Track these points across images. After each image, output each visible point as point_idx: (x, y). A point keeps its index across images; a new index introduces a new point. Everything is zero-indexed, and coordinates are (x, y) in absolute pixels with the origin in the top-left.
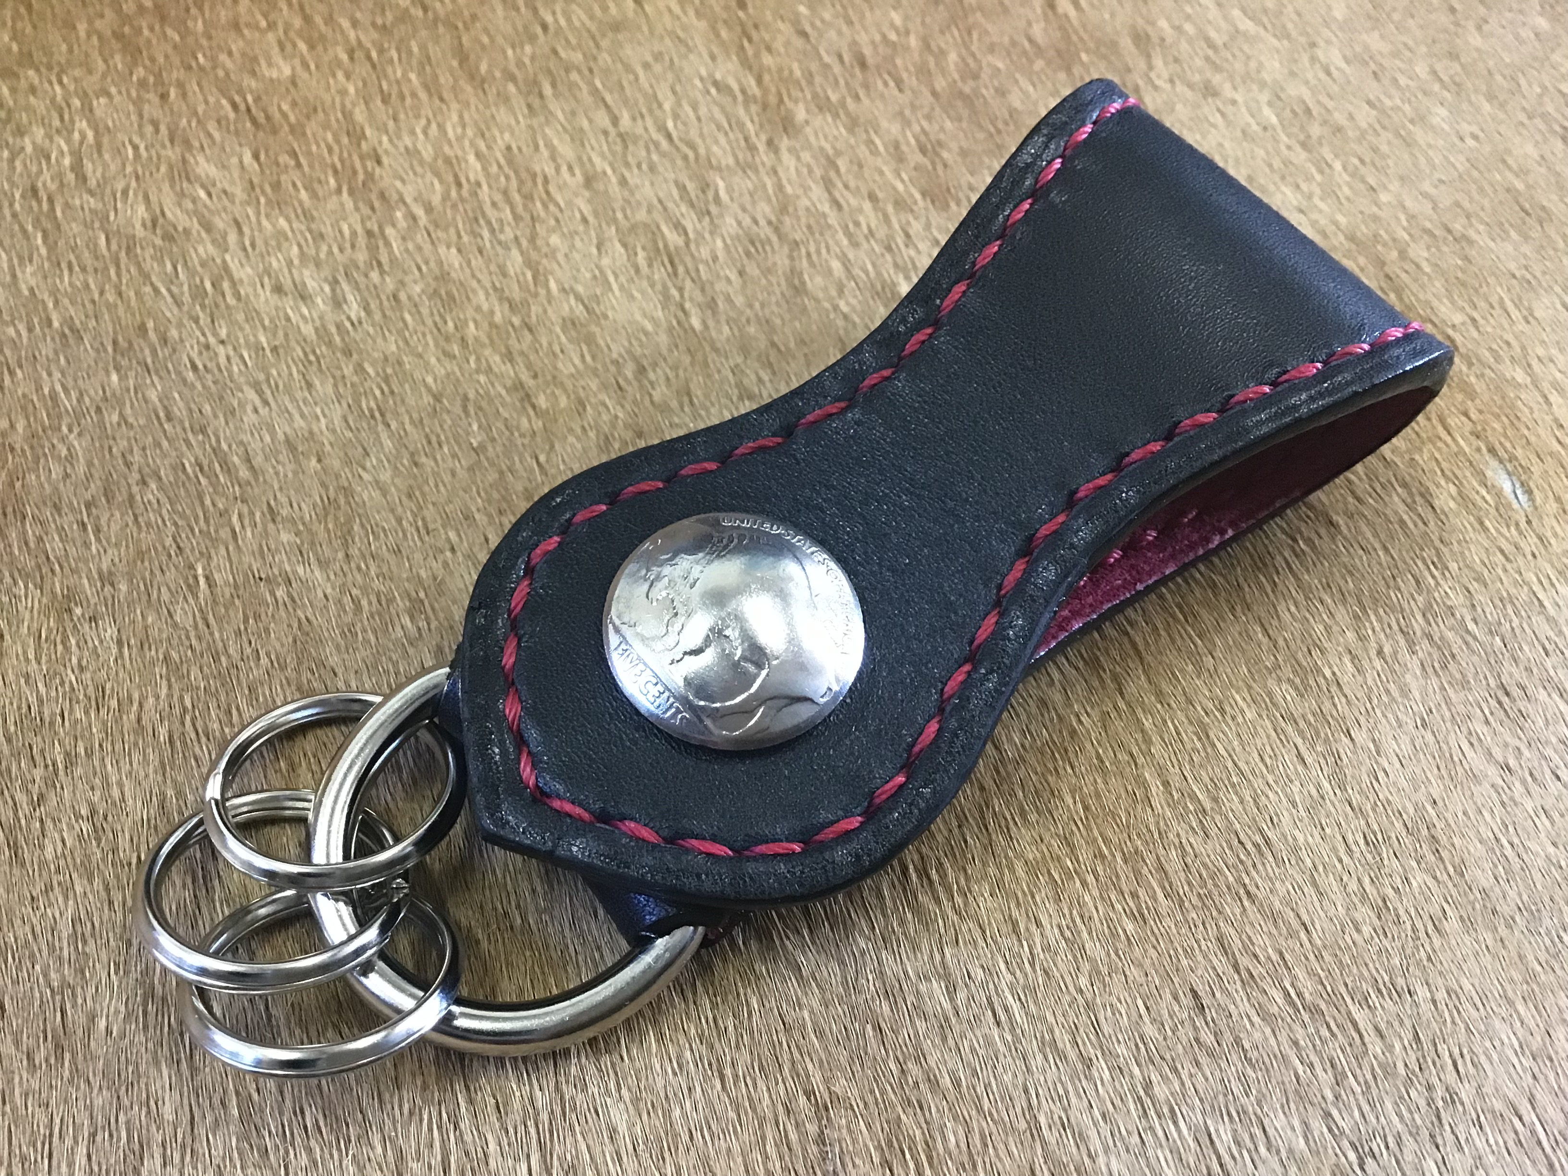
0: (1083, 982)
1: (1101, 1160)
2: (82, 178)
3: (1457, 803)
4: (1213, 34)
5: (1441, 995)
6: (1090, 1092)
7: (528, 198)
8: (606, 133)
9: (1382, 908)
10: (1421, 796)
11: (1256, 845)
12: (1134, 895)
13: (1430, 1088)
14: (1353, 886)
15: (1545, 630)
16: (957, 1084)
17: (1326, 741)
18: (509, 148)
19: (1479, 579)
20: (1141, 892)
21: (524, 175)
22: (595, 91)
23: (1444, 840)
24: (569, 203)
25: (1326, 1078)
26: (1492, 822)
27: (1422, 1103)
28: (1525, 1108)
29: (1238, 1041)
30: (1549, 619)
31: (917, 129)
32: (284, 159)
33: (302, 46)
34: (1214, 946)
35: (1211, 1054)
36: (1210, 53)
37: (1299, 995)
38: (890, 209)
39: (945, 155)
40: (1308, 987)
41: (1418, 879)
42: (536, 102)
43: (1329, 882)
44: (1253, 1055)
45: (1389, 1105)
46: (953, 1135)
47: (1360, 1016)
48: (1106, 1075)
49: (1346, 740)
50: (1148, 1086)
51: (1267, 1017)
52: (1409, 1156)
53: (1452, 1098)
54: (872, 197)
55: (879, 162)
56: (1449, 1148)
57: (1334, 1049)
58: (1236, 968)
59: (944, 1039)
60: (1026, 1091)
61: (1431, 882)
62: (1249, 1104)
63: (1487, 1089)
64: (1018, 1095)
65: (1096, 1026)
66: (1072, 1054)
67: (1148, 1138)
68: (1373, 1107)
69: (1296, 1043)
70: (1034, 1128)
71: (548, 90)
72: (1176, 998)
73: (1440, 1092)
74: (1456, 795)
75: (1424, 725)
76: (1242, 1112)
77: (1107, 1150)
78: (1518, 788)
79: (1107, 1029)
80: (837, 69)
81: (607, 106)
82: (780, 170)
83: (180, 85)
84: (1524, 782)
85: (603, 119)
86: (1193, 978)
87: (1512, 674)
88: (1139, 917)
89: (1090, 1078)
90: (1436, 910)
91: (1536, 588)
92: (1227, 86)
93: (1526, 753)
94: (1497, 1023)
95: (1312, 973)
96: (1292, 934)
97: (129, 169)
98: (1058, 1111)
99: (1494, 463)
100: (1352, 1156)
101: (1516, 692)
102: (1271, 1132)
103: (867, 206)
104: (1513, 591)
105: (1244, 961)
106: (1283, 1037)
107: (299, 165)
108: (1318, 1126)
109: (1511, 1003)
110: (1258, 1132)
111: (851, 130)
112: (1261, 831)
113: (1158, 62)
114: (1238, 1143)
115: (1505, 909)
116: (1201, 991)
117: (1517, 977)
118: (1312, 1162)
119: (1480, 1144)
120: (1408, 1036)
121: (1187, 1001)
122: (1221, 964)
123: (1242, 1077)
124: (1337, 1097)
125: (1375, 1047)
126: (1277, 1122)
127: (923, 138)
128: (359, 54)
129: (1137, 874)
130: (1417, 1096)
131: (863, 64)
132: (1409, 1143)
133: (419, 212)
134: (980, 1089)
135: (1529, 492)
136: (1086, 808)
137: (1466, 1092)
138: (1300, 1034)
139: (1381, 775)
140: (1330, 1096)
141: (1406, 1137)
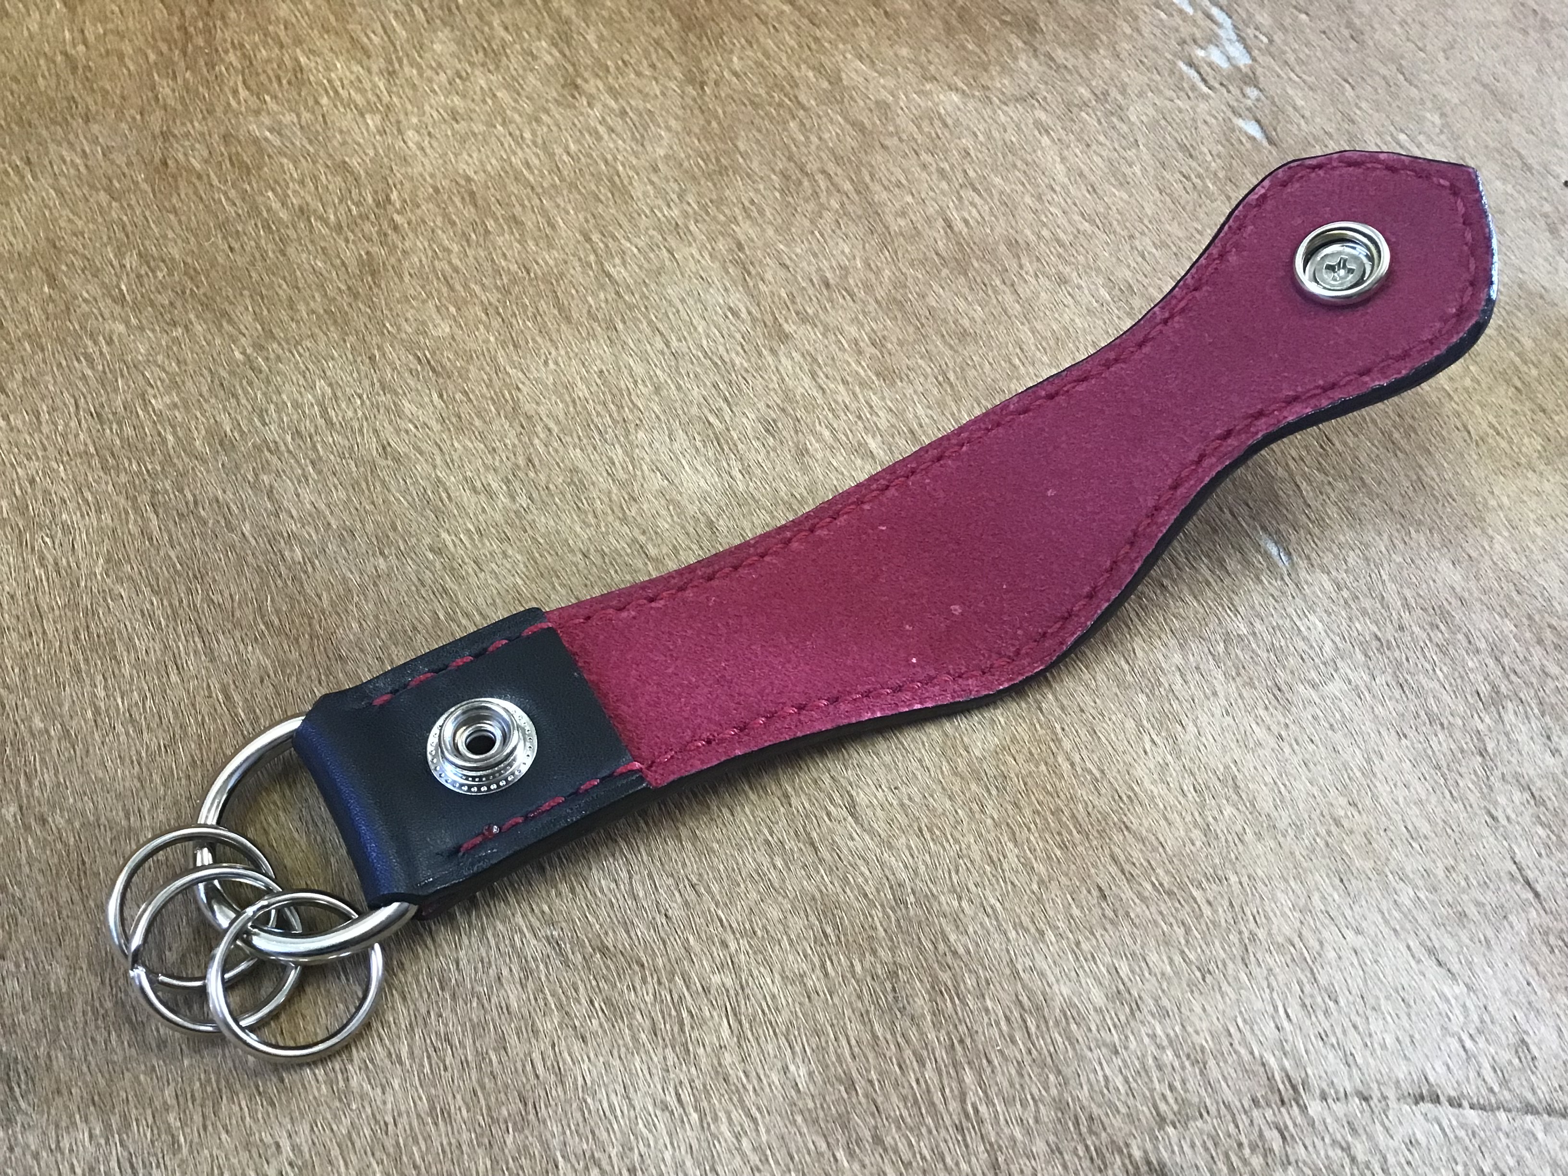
0: (1035, 887)
1: (1055, 987)
2: (330, 423)
3: (1250, 761)
4: (1062, 235)
5: (1245, 880)
6: (1045, 949)
7: (620, 407)
8: (663, 353)
9: (1207, 831)
10: (1228, 759)
11: (1129, 797)
12: (1060, 834)
13: (1240, 933)
14: (1189, 818)
15: (1301, 645)
16: (968, 952)
17: (1168, 730)
18: (601, 372)
19: (1259, 616)
20: (1064, 832)
21: (615, 391)
22: (650, 323)
23: (1242, 786)
24: (647, 407)
25: (1180, 932)
26: (1272, 772)
27: (1236, 941)
28: (1296, 940)
29: (1127, 914)
30: (1304, 639)
31: (868, 329)
32: (459, 396)
33: (452, 310)
34: (1108, 859)
35: (1112, 922)
36: (1061, 250)
37: (1161, 885)
38: (857, 389)
39: (889, 346)
40: (1166, 880)
41: (1228, 810)
42: (614, 336)
43: (1174, 817)
44: (1137, 921)
45: (1217, 944)
46: (970, 982)
47: (1196, 893)
48: (1053, 939)
49: (1179, 728)
50: (1078, 944)
51: (1143, 899)
52: (1230, 971)
53: (1253, 937)
54: (845, 382)
55: (846, 356)
56: (1253, 966)
57: (1184, 914)
58: (1123, 872)
59: (957, 927)
60: (1008, 951)
61: (1235, 812)
62: (1137, 949)
63: (1274, 931)
64: (1004, 954)
65: (1045, 911)
66: (1033, 930)
67: (1081, 972)
68: (1207, 944)
69: (1161, 913)
70: (1016, 974)
71: (620, 326)
72: (1089, 892)
73: (1246, 934)
74: (1249, 756)
75: (1228, 713)
76: (1133, 954)
77: (1058, 981)
78: (1287, 750)
79: (1051, 913)
80: (811, 291)
81: (661, 334)
82: (781, 368)
83: (380, 348)
84: (1291, 746)
85: (659, 344)
86: (1099, 881)
87: (1282, 676)
88: (1063, 846)
89: (1044, 942)
90: (1238, 828)
91: (1295, 618)
92: (1075, 274)
93: (1291, 726)
94: (1279, 894)
95: (1167, 872)
96: (1155, 850)
97: (360, 414)
98: (1028, 963)
99: (1265, 536)
100: (1198, 974)
101: (1284, 687)
102: (1151, 964)
103: (841, 388)
104: (1281, 622)
105: (1127, 867)
106: (1153, 909)
107: (470, 400)
108: (1178, 959)
109: (1286, 881)
110: (1143, 965)
111: (824, 335)
112: (1133, 790)
113: (1025, 261)
114: (1133, 972)
115: (1281, 825)
116: (1103, 886)
117: (1291, 866)
118: (1175, 981)
119: (1271, 962)
120: (1226, 904)
121: (1095, 893)
122: (1114, 869)
123: (1132, 936)
124: (1187, 942)
125: (1207, 911)
126: (1153, 958)
127: (873, 336)
128: (491, 311)
129: (1060, 821)
130: (1234, 938)
131: (827, 285)
132: (1230, 965)
133: (552, 425)
134: (982, 954)
135: (1289, 554)
136: (1025, 784)
137: (1261, 934)
138: (1163, 908)
139: (1202, 748)
140: (1183, 942)
141: (1228, 961)
